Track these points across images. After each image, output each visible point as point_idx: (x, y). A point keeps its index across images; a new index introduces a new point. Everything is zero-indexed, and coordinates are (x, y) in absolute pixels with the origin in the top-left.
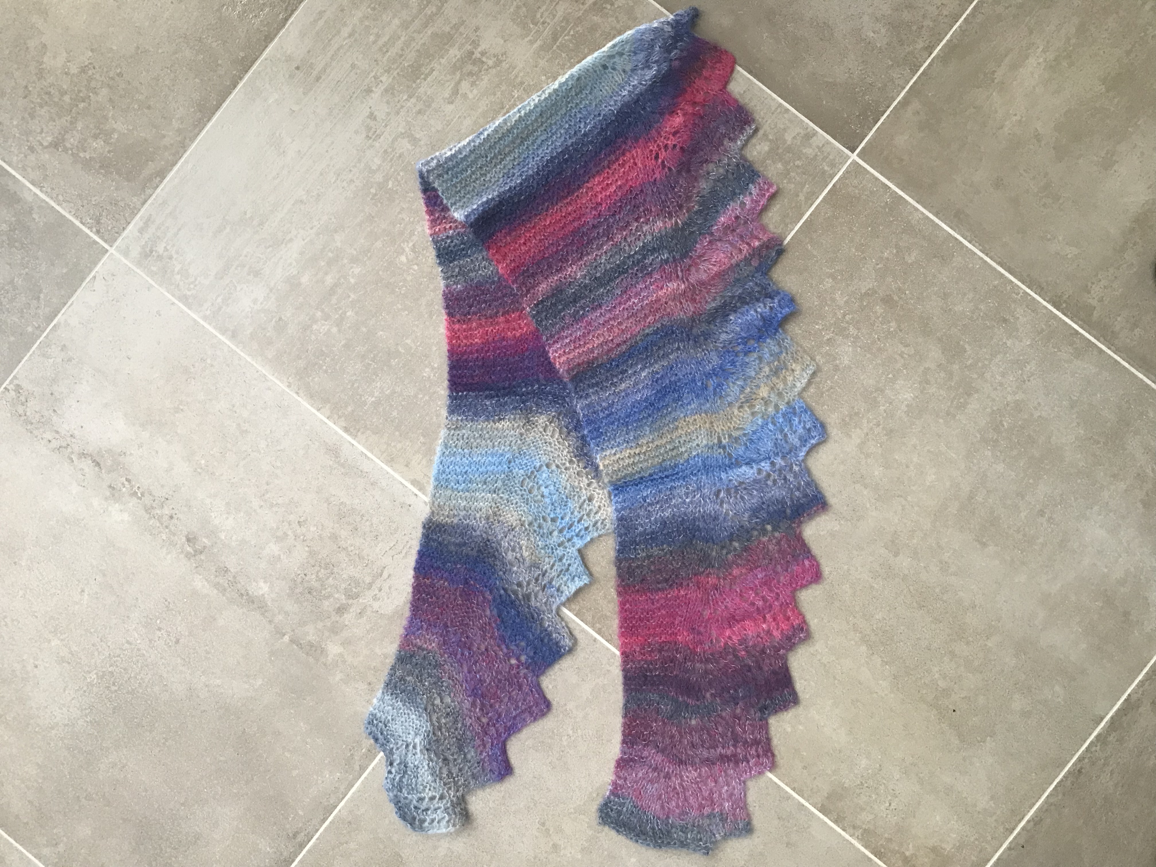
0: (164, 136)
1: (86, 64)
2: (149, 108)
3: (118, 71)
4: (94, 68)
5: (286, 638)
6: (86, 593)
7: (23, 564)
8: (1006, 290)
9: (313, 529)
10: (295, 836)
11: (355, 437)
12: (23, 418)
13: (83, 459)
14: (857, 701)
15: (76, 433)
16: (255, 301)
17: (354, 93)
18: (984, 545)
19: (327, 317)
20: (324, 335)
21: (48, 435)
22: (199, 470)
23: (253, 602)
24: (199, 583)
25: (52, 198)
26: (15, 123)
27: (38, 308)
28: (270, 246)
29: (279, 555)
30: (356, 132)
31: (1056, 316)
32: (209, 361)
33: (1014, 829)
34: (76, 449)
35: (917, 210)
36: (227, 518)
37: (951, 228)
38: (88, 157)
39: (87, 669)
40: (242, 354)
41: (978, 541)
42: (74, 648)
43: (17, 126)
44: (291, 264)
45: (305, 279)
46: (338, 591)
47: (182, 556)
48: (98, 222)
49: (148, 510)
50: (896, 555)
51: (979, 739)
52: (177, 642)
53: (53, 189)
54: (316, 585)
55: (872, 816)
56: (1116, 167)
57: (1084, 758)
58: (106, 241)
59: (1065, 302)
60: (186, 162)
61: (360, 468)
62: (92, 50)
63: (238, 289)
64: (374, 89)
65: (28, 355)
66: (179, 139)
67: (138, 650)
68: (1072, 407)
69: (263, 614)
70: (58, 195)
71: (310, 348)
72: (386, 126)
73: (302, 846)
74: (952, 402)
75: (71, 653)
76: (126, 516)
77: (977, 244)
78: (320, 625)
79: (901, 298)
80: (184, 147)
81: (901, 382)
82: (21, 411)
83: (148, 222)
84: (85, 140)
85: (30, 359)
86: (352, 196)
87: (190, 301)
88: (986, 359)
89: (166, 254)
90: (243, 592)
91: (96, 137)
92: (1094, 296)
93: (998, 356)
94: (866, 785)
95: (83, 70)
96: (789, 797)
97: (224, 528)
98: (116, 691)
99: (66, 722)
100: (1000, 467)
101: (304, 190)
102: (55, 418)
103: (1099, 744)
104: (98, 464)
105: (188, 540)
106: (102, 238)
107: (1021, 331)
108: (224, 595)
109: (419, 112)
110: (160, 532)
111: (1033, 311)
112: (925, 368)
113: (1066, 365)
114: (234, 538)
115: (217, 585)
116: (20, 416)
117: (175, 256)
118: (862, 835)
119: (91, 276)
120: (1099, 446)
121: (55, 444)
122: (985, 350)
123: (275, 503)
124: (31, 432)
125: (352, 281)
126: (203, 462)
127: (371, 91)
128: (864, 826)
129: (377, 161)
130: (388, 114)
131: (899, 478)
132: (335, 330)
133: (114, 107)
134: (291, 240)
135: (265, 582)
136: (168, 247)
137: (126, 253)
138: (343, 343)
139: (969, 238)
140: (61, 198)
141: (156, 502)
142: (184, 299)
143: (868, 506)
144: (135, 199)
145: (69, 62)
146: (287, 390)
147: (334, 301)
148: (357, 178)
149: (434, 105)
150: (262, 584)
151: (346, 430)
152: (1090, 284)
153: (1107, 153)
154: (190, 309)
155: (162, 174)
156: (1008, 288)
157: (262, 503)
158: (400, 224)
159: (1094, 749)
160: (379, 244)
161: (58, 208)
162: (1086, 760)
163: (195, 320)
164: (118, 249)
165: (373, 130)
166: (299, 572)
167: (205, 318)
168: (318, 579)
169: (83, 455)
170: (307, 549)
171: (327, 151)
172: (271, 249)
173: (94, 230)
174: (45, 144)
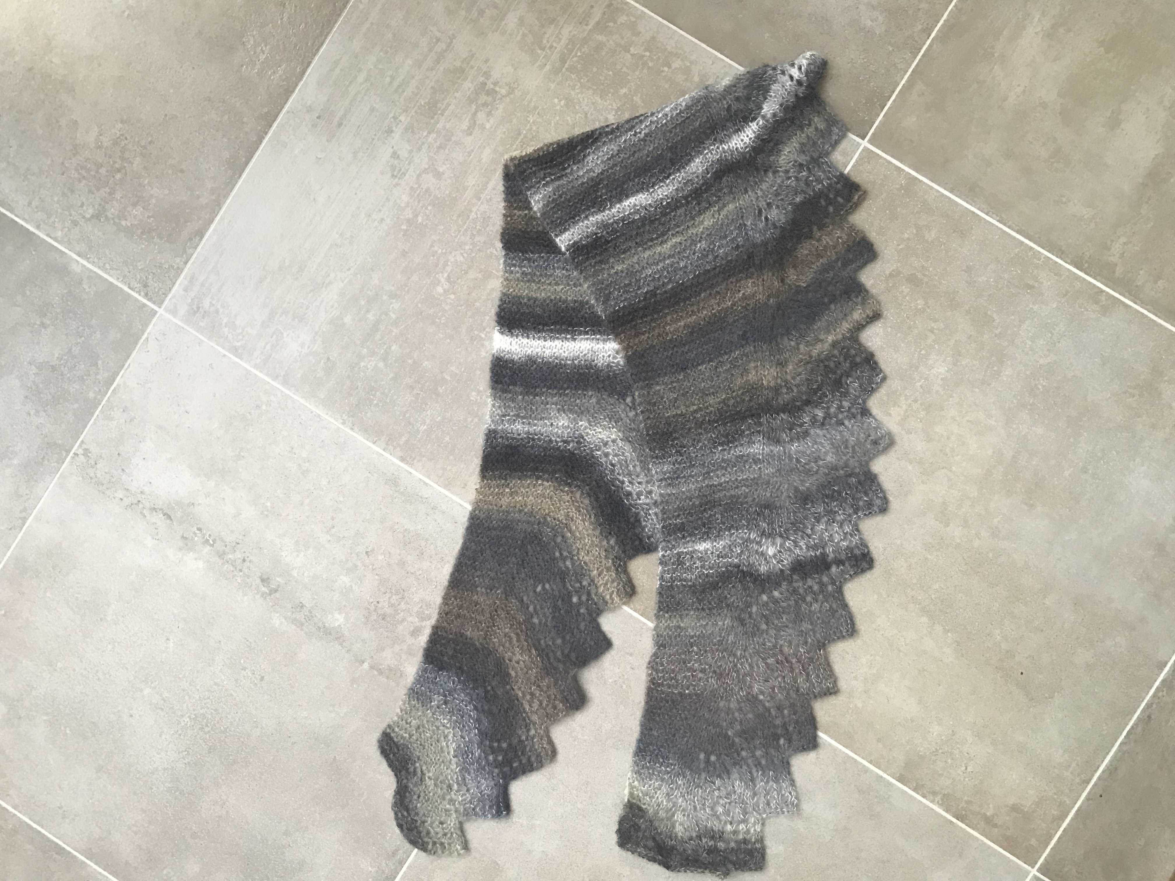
0: (198, 197)
1: (118, 135)
2: (182, 171)
3: (150, 139)
4: (126, 139)
5: (366, 665)
6: (172, 640)
7: (109, 619)
8: (1027, 256)
9: (380, 557)
10: (394, 854)
11: (411, 465)
12: (93, 481)
13: (154, 513)
14: (924, 670)
15: (146, 489)
16: (302, 345)
17: (375, 135)
18: (1032, 506)
19: (373, 354)
20: (372, 370)
21: (120, 494)
22: (266, 513)
23: (330, 634)
24: (277, 620)
25: (99, 267)
26: (56, 199)
27: (97, 374)
28: (311, 291)
29: (351, 586)
30: (382, 173)
31: (1078, 277)
32: (264, 407)
33: (1090, 780)
34: (148, 505)
35: (932, 188)
36: (298, 556)
37: (967, 202)
38: (129, 225)
39: (180, 713)
40: (295, 397)
41: (1026, 504)
42: (166, 695)
43: (58, 202)
44: (332, 307)
45: (348, 319)
46: (411, 615)
47: (258, 597)
48: (146, 286)
49: (221, 555)
50: (947, 525)
51: (1047, 695)
52: (262, 678)
53: (99, 259)
54: (389, 611)
55: (950, 781)
56: (1122, 126)
57: (1152, 704)
58: (154, 303)
59: (1086, 262)
60: (222, 219)
61: (420, 494)
62: (122, 122)
63: (285, 335)
64: (394, 129)
65: (93, 420)
66: (214, 197)
67: (226, 690)
68: (1104, 364)
69: (341, 644)
70: (104, 264)
71: (360, 384)
72: (409, 164)
73: (402, 863)
74: (986, 372)
75: (163, 699)
76: (201, 564)
77: (994, 216)
78: (397, 648)
79: (925, 275)
80: (218, 204)
81: (933, 356)
82: (92, 475)
83: (192, 279)
84: (125, 208)
85: (95, 423)
86: (384, 234)
87: (239, 351)
88: (1015, 326)
89: (212, 309)
90: (320, 625)
91: (135, 205)
92: (1115, 253)
93: (1027, 322)
94: (940, 751)
95: (116, 143)
96: (866, 770)
97: (296, 565)
98: (209, 732)
99: (166, 766)
100: (1040, 430)
101: (337, 233)
102: (124, 477)
103: (1165, 689)
104: (169, 517)
105: (263, 580)
106: (150, 300)
107: (1046, 295)
108: (302, 630)
109: (440, 147)
110: (234, 576)
111: (1056, 275)
112: (956, 341)
113: (1094, 324)
114: (306, 574)
115: (294, 621)
116: (91, 478)
117: (221, 310)
118: (942, 800)
119: (144, 337)
120: (1135, 399)
121: (127, 501)
122: (1013, 317)
123: (341, 536)
124: (104, 493)
125: (394, 316)
126: (269, 504)
127: (392, 131)
128: (943, 791)
129: (405, 198)
130: (411, 151)
131: (941, 451)
132: (381, 365)
133: (149, 175)
134: (330, 283)
135: (340, 613)
136: (214, 302)
137: (174, 312)
138: (391, 375)
139: (986, 211)
140: (107, 266)
141: (228, 547)
142: (235, 351)
143: (915, 481)
144: (178, 260)
145: (101, 135)
146: (342, 427)
147: (378, 337)
148: (387, 217)
149: (453, 139)
150: (337, 616)
151: (402, 459)
152: (1109, 243)
153: (1113, 112)
154: (241, 359)
155: (200, 234)
156: (1030, 254)
157: (329, 538)
158: (433, 256)
159: (1160, 694)
160: (415, 278)
161: (106, 276)
162: (1154, 706)
163: (246, 370)
164: (167, 310)
165: (398, 169)
166: (371, 600)
167: (256, 367)
168: (392, 605)
169: (154, 509)
170: (377, 577)
171: (356, 194)
172: (312, 294)
173: (142, 294)
174: (87, 216)
